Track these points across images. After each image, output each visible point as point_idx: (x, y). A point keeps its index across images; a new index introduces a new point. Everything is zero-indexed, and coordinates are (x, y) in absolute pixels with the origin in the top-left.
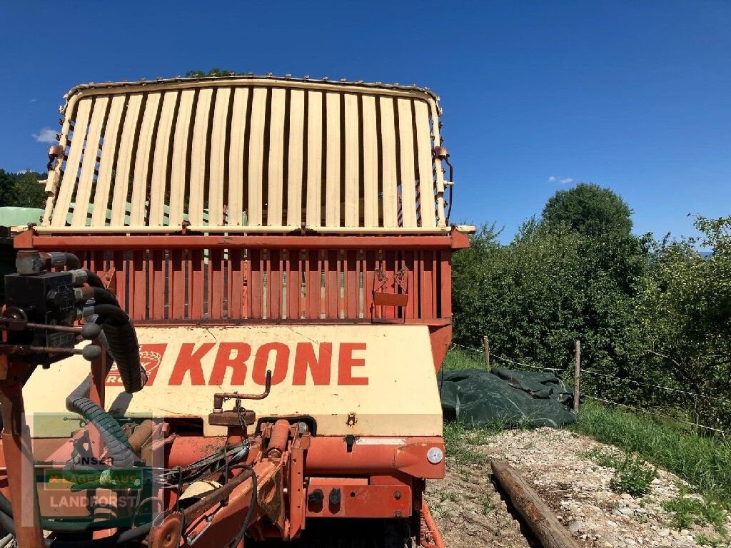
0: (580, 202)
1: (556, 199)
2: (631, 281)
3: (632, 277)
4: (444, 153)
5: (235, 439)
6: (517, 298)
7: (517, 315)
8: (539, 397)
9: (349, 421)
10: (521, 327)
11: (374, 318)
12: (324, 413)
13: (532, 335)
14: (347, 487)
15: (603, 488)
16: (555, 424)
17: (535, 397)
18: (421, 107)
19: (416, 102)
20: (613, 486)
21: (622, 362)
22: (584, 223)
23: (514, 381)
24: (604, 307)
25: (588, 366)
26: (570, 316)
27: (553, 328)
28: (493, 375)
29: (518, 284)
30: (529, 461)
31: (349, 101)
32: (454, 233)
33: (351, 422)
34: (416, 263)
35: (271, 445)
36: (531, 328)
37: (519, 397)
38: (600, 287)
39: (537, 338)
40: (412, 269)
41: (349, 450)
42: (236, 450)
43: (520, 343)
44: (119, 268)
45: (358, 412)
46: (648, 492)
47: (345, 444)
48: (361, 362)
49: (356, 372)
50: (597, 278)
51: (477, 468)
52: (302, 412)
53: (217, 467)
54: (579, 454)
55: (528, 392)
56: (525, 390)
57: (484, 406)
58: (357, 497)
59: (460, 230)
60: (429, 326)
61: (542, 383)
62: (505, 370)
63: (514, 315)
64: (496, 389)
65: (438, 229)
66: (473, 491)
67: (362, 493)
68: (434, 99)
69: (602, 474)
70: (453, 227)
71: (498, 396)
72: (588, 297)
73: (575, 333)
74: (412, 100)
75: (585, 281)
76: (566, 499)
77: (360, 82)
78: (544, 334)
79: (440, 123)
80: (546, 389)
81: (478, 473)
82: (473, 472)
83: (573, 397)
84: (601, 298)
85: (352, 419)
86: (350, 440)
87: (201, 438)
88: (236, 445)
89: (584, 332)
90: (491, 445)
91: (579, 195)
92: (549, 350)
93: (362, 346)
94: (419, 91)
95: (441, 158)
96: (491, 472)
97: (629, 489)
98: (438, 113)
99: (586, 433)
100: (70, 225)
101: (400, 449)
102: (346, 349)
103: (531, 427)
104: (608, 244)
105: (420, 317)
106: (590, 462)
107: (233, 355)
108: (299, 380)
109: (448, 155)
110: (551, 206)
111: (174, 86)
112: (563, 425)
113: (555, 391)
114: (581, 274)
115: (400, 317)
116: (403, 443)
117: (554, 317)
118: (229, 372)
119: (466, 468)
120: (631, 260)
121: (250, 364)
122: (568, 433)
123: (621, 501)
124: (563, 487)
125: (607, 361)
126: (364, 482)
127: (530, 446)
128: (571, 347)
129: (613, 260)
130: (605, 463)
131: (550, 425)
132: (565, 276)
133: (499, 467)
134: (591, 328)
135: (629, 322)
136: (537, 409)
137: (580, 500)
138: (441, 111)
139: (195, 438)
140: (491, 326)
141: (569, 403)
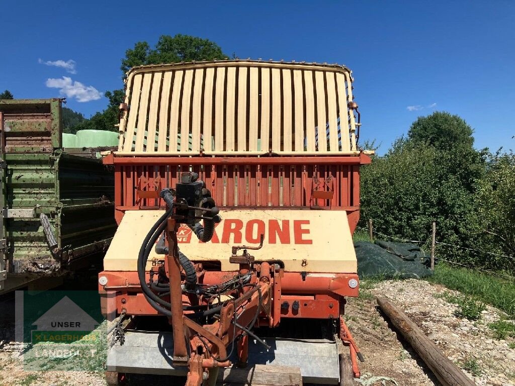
0: (436, 125)
1: (418, 123)
2: (472, 182)
3: (473, 179)
4: (355, 106)
5: (244, 271)
6: (391, 194)
7: (391, 206)
8: (407, 260)
9: (303, 264)
10: (393, 214)
11: (312, 205)
12: (288, 259)
13: (401, 220)
14: (303, 301)
15: (450, 315)
16: (418, 277)
17: (405, 260)
18: (340, 77)
19: (337, 74)
20: (457, 314)
21: (464, 238)
22: (438, 140)
23: (390, 249)
24: (452, 200)
25: (440, 241)
26: (428, 206)
27: (416, 214)
28: (376, 245)
29: (392, 184)
30: (401, 299)
31: (297, 74)
32: (361, 155)
33: (304, 264)
34: (338, 173)
35: (262, 275)
36: (400, 214)
37: (394, 260)
38: (450, 186)
39: (405, 222)
40: (335, 176)
41: (304, 280)
42: (244, 277)
43: (393, 225)
44: (163, 176)
45: (308, 259)
46: (480, 318)
47: (301, 276)
48: (307, 231)
49: (305, 237)
50: (448, 180)
51: (368, 302)
52: (276, 258)
53: (234, 286)
54: (433, 295)
55: (400, 256)
56: (397, 255)
57: (370, 264)
58: (308, 306)
59: (365, 153)
60: (347, 211)
61: (409, 250)
62: (384, 243)
63: (389, 206)
64: (378, 254)
65: (352, 152)
66: (366, 315)
67: (311, 304)
68: (349, 72)
69: (450, 307)
70: (361, 151)
71: (380, 258)
72: (441, 193)
73: (431, 218)
74: (335, 72)
75: (439, 182)
76: (426, 321)
77: (303, 62)
78: (409, 219)
79: (352, 87)
80: (412, 255)
81: (369, 305)
82: (365, 305)
83: (430, 260)
84: (450, 194)
85: (304, 263)
86: (304, 274)
87: (220, 272)
88: (245, 274)
89: (437, 218)
90: (376, 289)
91: (434, 120)
92: (413, 230)
93: (307, 222)
94: (339, 67)
95: (352, 108)
96: (377, 305)
97: (467, 316)
98: (351, 80)
99: (439, 283)
100: (134, 151)
101: (333, 279)
102: (298, 224)
103: (402, 278)
104: (455, 156)
105: (340, 205)
106: (442, 301)
107: (233, 226)
108: (272, 240)
109: (357, 107)
110: (414, 128)
111: (192, 66)
112: (423, 278)
113: (418, 256)
114: (436, 177)
115: (328, 206)
116: (334, 277)
117: (417, 207)
118: (232, 236)
119: (361, 303)
120: (472, 167)
121: (243, 231)
122: (427, 282)
123: (462, 323)
124: (424, 314)
125: (454, 237)
126: (312, 298)
127: (401, 290)
128: (428, 227)
129: (459, 166)
130: (451, 301)
131: (415, 277)
132: (424, 178)
133: (383, 302)
134: (442, 215)
135: (470, 211)
136: (405, 267)
137: (434, 321)
138: (353, 80)
139: (217, 272)
140: (372, 213)
141: (428, 263)
